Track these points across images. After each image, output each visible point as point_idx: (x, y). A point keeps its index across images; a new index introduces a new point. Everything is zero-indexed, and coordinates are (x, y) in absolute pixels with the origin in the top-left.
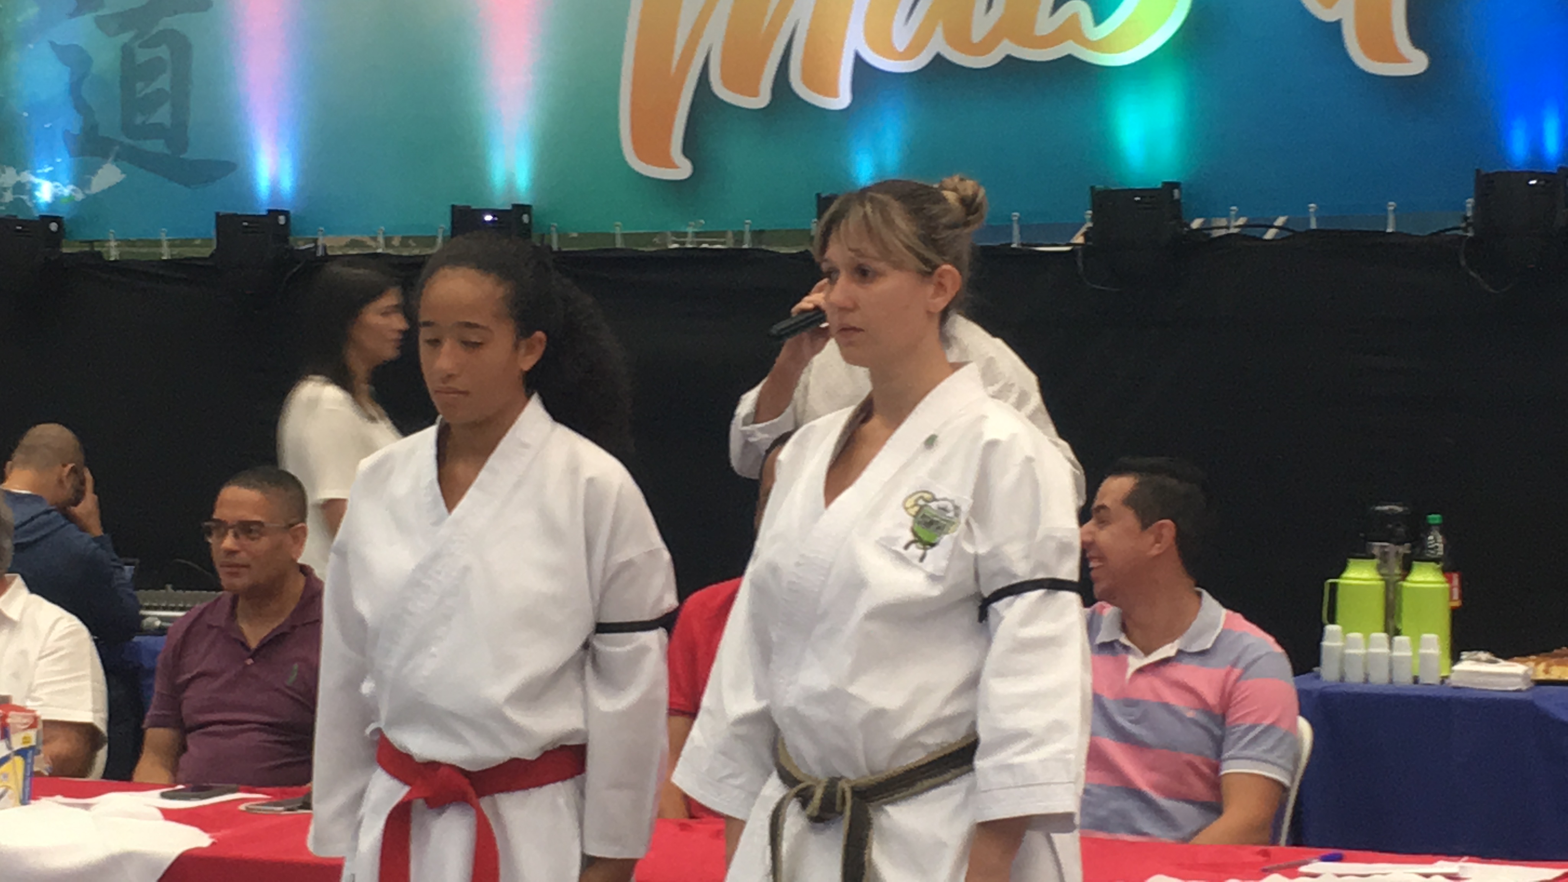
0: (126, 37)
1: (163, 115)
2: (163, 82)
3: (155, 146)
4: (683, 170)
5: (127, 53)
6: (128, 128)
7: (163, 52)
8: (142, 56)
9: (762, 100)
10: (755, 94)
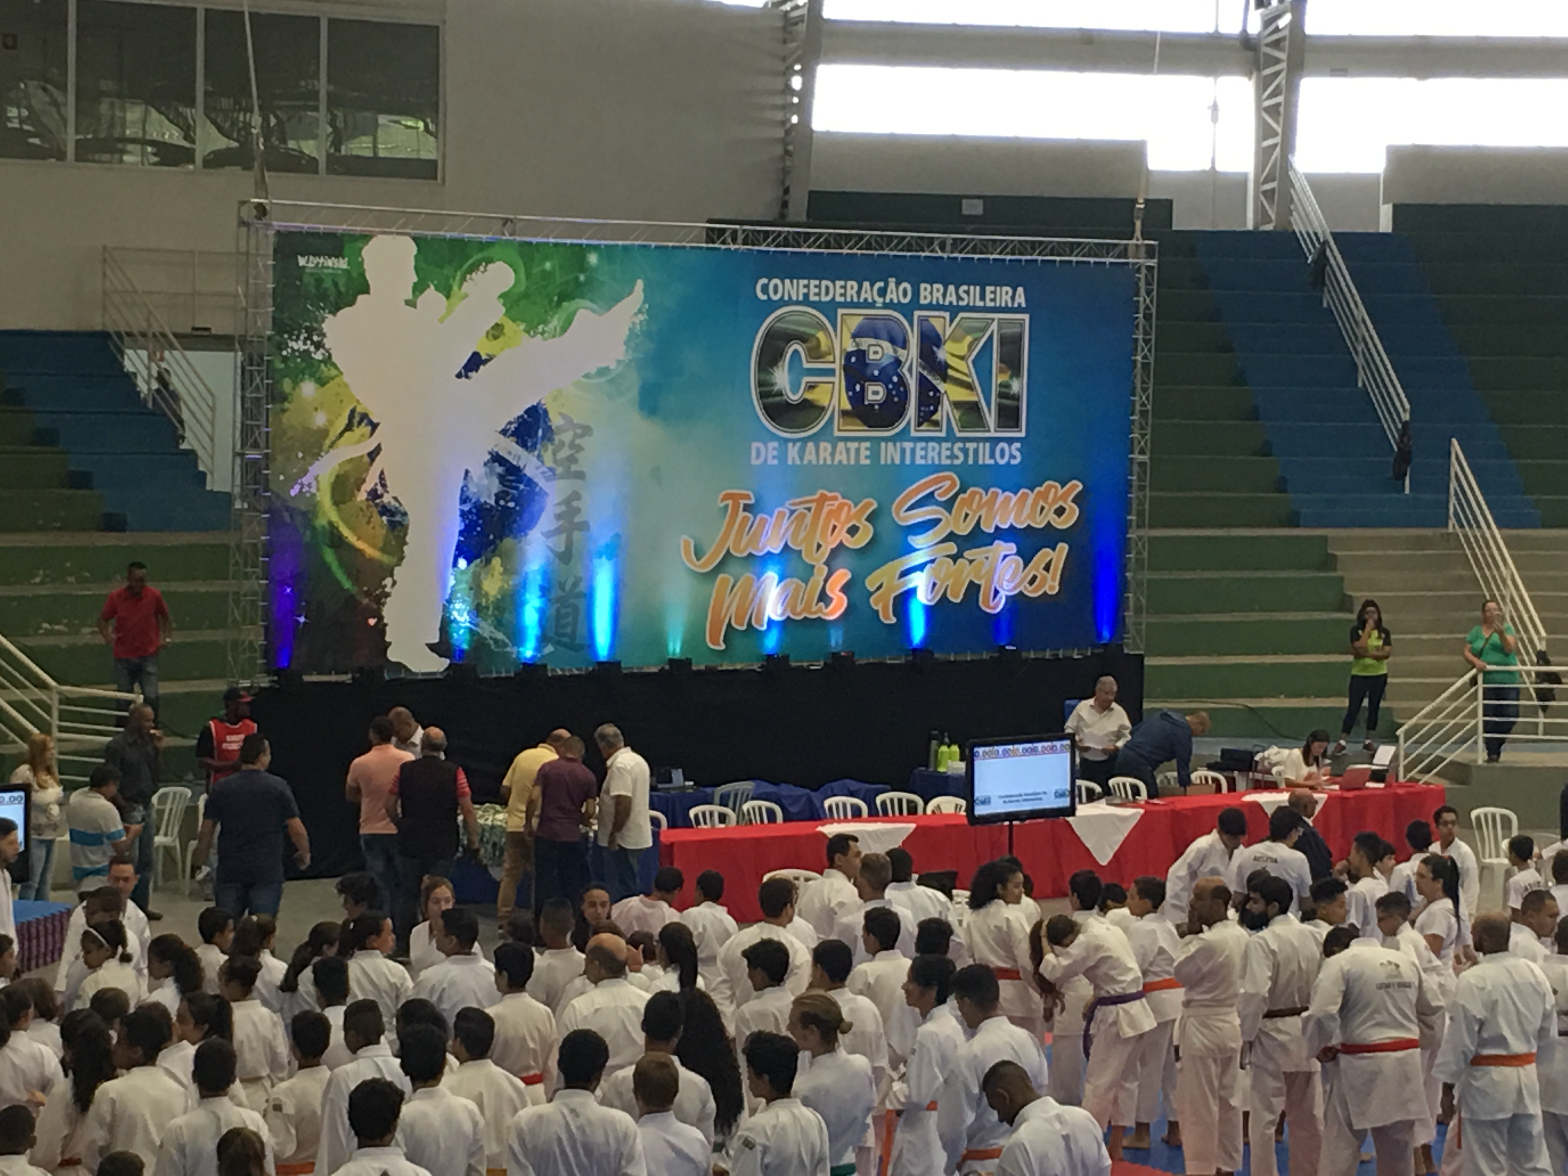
0: (558, 605)
1: (569, 630)
2: (570, 619)
3: (566, 640)
4: (723, 647)
5: (558, 611)
6: (557, 633)
7: (569, 610)
8: (563, 611)
9: (744, 628)
10: (742, 625)
